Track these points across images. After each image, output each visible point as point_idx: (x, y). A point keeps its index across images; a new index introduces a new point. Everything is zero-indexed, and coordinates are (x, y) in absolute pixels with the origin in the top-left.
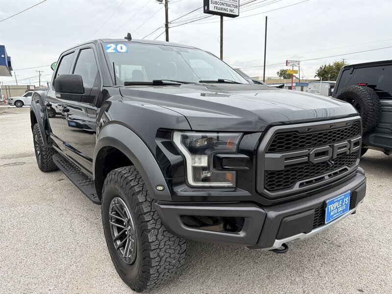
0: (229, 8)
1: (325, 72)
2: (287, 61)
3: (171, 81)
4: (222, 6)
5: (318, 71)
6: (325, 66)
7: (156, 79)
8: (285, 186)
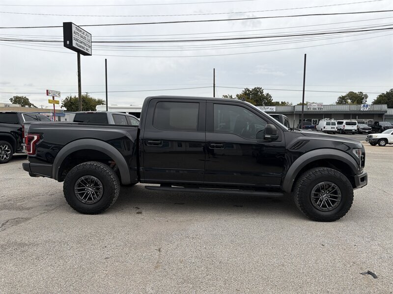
0: (85, 47)
1: (72, 103)
2: (47, 91)
4: (81, 44)
5: (64, 101)
6: (71, 97)
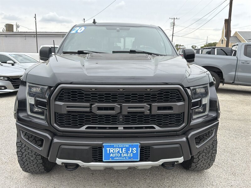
3: (88, 51)
7: (79, 50)
8: (73, 125)
